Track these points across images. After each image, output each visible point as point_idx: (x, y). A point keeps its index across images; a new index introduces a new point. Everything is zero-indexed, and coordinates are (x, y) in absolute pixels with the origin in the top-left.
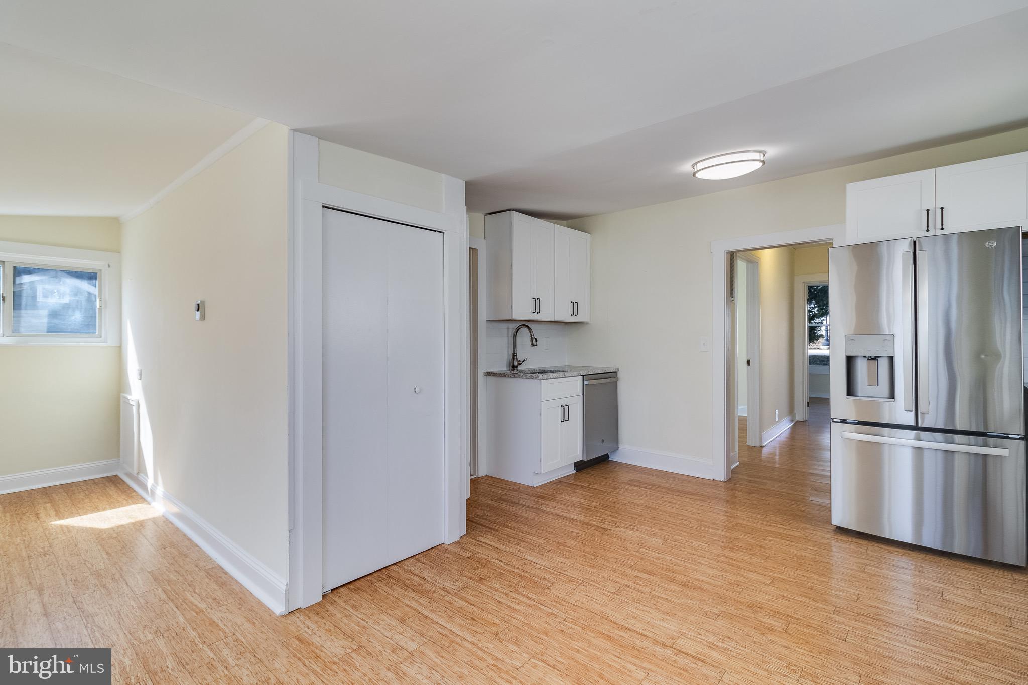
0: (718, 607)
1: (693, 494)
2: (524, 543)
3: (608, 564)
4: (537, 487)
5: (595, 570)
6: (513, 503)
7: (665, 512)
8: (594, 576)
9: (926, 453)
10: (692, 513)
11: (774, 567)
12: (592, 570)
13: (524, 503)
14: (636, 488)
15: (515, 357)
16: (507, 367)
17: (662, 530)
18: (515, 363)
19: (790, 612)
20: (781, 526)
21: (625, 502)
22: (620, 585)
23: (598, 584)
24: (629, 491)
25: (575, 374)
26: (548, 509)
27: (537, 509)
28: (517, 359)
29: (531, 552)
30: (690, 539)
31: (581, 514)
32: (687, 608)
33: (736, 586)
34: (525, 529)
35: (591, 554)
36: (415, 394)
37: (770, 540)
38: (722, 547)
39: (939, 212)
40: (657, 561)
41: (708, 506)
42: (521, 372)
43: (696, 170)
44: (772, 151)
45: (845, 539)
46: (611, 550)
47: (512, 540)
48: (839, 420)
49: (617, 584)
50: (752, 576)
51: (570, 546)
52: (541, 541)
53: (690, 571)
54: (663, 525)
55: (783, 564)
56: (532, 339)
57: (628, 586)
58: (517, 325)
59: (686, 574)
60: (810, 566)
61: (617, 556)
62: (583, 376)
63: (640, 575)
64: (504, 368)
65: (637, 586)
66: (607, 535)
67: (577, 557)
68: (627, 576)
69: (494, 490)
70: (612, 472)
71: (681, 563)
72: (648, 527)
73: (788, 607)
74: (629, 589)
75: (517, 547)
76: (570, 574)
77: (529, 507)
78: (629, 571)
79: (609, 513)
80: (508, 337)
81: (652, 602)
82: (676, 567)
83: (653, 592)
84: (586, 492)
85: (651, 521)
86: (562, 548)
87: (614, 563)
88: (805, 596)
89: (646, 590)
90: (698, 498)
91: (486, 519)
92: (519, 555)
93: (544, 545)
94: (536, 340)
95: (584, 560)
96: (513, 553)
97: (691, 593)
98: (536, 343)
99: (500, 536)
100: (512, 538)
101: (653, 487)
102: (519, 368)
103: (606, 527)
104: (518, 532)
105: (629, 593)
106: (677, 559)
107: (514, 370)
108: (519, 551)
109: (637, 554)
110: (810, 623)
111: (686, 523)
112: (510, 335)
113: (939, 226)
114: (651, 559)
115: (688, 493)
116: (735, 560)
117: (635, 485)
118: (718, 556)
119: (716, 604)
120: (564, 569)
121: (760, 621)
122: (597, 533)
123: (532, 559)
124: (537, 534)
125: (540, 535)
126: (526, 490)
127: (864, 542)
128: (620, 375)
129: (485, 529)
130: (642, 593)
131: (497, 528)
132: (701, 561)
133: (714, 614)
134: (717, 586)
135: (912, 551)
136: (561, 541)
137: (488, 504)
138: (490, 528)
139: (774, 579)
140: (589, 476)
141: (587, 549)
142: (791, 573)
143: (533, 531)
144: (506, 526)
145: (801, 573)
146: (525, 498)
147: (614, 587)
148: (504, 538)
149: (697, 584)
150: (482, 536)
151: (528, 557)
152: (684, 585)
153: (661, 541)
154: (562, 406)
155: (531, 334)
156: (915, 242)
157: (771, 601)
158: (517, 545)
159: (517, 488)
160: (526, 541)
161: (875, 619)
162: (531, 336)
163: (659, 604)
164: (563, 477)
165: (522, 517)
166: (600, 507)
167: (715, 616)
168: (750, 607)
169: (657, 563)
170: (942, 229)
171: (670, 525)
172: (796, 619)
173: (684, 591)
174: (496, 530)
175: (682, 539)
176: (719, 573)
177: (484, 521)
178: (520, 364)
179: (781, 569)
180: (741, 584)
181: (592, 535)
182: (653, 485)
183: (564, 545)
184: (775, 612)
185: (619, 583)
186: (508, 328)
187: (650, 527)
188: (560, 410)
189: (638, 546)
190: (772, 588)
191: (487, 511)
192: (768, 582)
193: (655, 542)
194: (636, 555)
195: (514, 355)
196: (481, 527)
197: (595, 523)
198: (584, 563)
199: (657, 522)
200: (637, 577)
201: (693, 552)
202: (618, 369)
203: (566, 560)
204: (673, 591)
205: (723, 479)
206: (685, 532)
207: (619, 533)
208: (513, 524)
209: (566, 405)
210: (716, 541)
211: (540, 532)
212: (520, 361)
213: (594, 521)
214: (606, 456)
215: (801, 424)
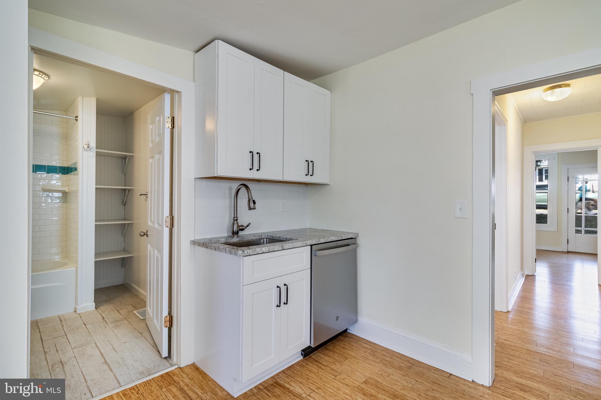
15: (235, 222)
16: (228, 232)
18: (236, 229)
28: (237, 223)
56: (249, 201)
58: (237, 184)
62: (311, 246)
80: (231, 198)
94: (254, 202)
98: (254, 206)
102: (241, 234)
107: (235, 236)
128: (361, 241)
154: (278, 287)
155: (249, 195)
162: (249, 197)
178: (242, 230)
186: (230, 189)
188: (276, 291)
195: (236, 219)
202: (357, 235)
209: (284, 285)
212: (242, 226)
214: (346, 330)
215: (530, 278)
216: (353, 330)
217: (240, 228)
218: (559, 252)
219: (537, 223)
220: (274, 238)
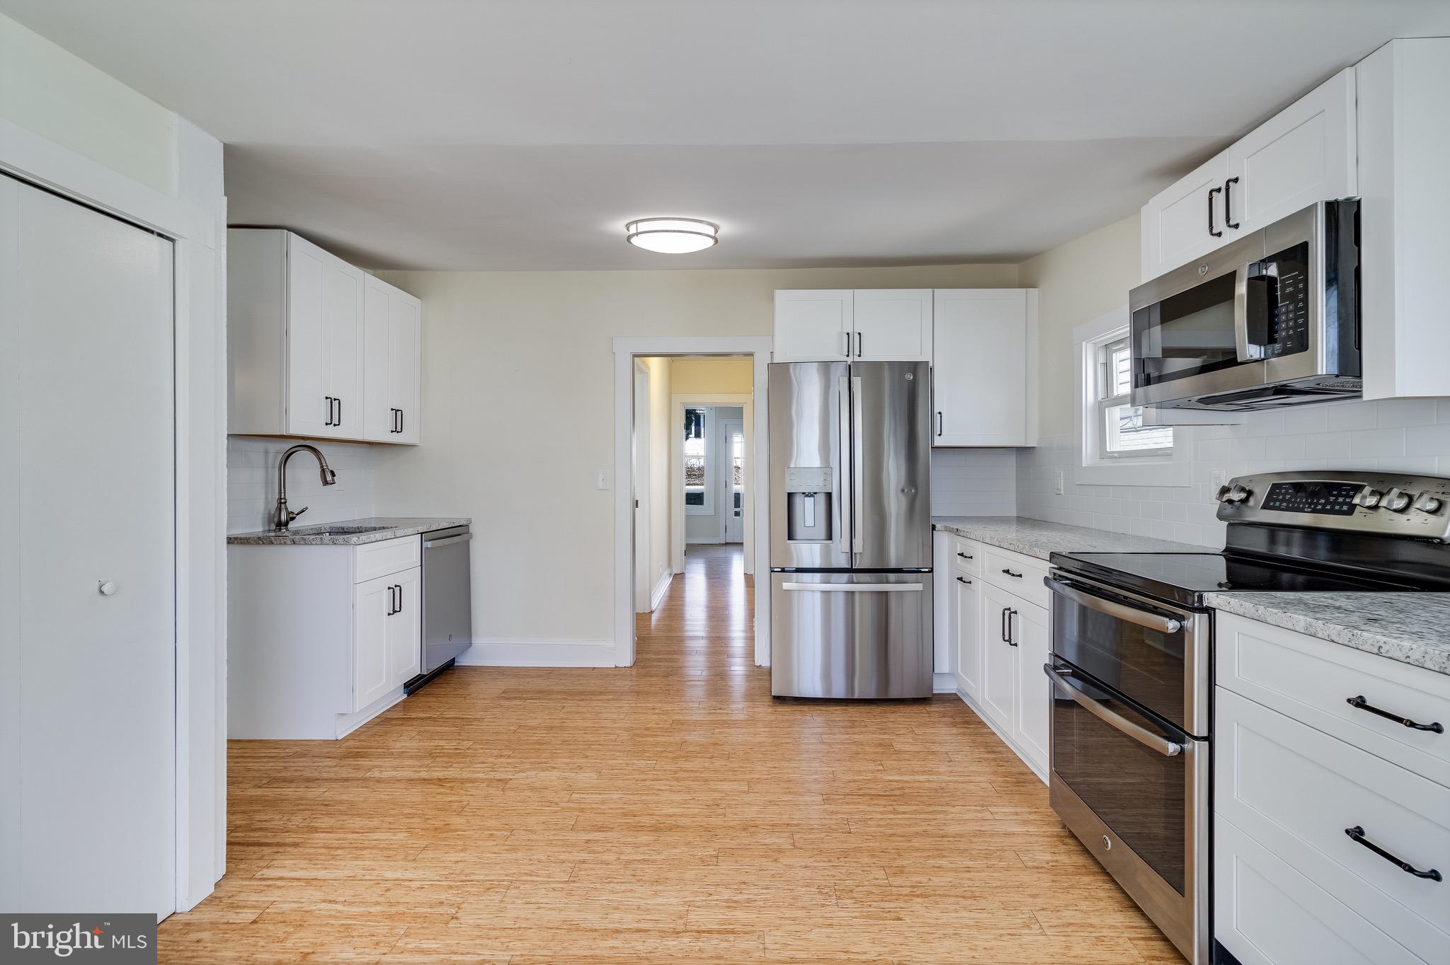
0: (712, 844)
1: (601, 693)
2: (369, 851)
3: (535, 837)
4: (346, 739)
5: (520, 855)
6: (309, 780)
7: (577, 728)
8: (522, 864)
9: (857, 597)
10: (614, 721)
11: (742, 767)
12: (514, 856)
13: (332, 775)
14: (517, 702)
15: (283, 506)
16: (264, 525)
17: (587, 757)
18: (284, 517)
19: (785, 818)
20: (722, 711)
21: (512, 728)
22: (570, 865)
23: (537, 876)
24: (511, 710)
25: (410, 531)
26: (385, 775)
27: (364, 779)
28: (286, 509)
29: (392, 863)
30: (631, 760)
31: (451, 766)
32: (676, 862)
33: (715, 807)
34: (357, 823)
35: (501, 830)
36: (102, 598)
37: (720, 733)
38: (673, 758)
39: (857, 337)
40: (603, 807)
41: (628, 705)
42: (296, 533)
43: (631, 232)
44: (727, 228)
45: (788, 710)
46: (527, 811)
47: (339, 852)
48: (780, 570)
49: (564, 865)
50: (726, 786)
51: (459, 827)
52: (401, 836)
53: (654, 805)
54: (585, 749)
55: (748, 760)
56: (323, 471)
57: (584, 862)
58: (287, 446)
59: (651, 812)
60: (774, 753)
61: (543, 818)
62: (422, 533)
63: (592, 836)
64: (258, 528)
65: (597, 855)
66: (512, 789)
67: (480, 843)
68: (573, 845)
69: (255, 766)
70: (470, 684)
71: (637, 797)
72: (566, 757)
73: (781, 814)
74: (586, 866)
75: (356, 863)
76: (481, 877)
77: (346, 780)
78: (572, 837)
79: (496, 752)
80: (267, 468)
81: (628, 872)
82: (633, 807)
83: (622, 857)
84: (441, 726)
85: (564, 747)
86: (445, 835)
87: (543, 831)
88: (790, 793)
89: (610, 857)
90: (611, 697)
91: (261, 829)
92: (368, 878)
93: (409, 842)
94: (333, 474)
95: (495, 843)
96: (353, 878)
97: (671, 839)
98: (333, 480)
99: (307, 854)
100: (338, 848)
101: (543, 694)
102: (292, 525)
103: (503, 776)
104: (345, 833)
105: (590, 873)
106: (628, 794)
107: (280, 529)
108: (364, 869)
109: (572, 805)
110: (811, 825)
111: (613, 737)
112: (270, 465)
113: (857, 352)
114: (594, 806)
115: (593, 693)
116: (696, 772)
117: (515, 698)
118: (675, 772)
119: (707, 842)
120: (467, 871)
121: (764, 845)
122: (492, 791)
123: (398, 875)
124: (385, 825)
125: (392, 826)
126: (326, 750)
127: (806, 708)
128: (473, 530)
129: (267, 850)
130: (608, 864)
131: (296, 840)
132: (660, 787)
133: (712, 856)
134: (694, 816)
135: (847, 706)
136: (438, 824)
137: (251, 796)
138: (278, 845)
139: (749, 782)
140: (435, 699)
141: (492, 823)
142: (762, 769)
143: (376, 822)
144: (315, 830)
145: (769, 764)
146: (330, 764)
147: (564, 872)
148: (321, 854)
149: (670, 821)
150: (267, 867)
151: (389, 875)
152: (656, 829)
153: (593, 775)
154: (389, 588)
155: (321, 464)
156: (850, 366)
157: (761, 813)
158: (356, 858)
159: (304, 749)
160: (370, 846)
161: (860, 795)
162: (322, 467)
163: (638, 872)
164: (388, 710)
165: (341, 802)
166: (478, 746)
167: (714, 859)
168: (744, 829)
169: (605, 809)
170: (859, 356)
171: (593, 747)
172: (796, 825)
173: (661, 838)
174: (296, 845)
175: (620, 762)
176: (688, 797)
177: (257, 834)
178: (293, 519)
179: (750, 767)
180: (720, 802)
181: (485, 797)
182: (541, 692)
183: (446, 828)
184: (773, 825)
185: (569, 862)
186: (266, 452)
187: (570, 758)
188: (387, 595)
189: (566, 792)
190: (752, 795)
191: (254, 811)
192: (746, 788)
193: (586, 778)
194: (570, 808)
195: (282, 502)
196: (256, 849)
197: (481, 775)
198: (496, 849)
199: (575, 747)
200: (588, 841)
201: (643, 776)
202: (470, 521)
203: (462, 854)
204: (647, 845)
205: (628, 664)
206: (619, 751)
207: (528, 781)
208: (326, 822)
209: (396, 586)
210: (662, 752)
211: (391, 819)
212: (292, 513)
213: (479, 773)
214: (453, 660)
215: (679, 578)
216: (463, 661)
217: (291, 516)
218: (716, 544)
219: (687, 504)
220: (345, 530)
